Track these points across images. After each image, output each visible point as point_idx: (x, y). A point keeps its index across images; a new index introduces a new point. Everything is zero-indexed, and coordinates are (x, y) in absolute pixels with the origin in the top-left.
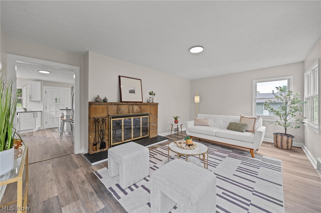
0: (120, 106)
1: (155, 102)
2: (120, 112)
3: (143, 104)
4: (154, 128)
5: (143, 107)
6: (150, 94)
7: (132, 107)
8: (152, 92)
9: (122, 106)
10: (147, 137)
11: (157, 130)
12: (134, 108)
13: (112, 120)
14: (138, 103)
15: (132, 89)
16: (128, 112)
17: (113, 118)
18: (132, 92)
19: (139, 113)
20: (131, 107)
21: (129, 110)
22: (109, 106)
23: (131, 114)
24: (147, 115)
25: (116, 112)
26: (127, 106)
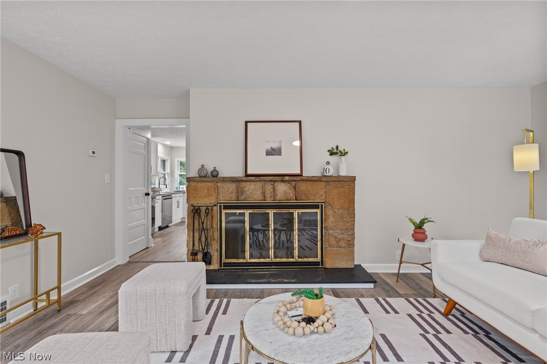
0: (243, 184)
1: (343, 173)
2: (242, 197)
3: (303, 180)
4: (343, 244)
5: (303, 187)
6: (332, 153)
7: (271, 187)
8: (337, 147)
9: (248, 183)
10: (317, 263)
11: (353, 251)
12: (277, 188)
13: (224, 212)
14: (287, 177)
15: (275, 145)
16: (262, 198)
17: (226, 207)
18: (274, 152)
19: (294, 202)
20: (269, 187)
21: (264, 193)
22: (219, 184)
23: (269, 200)
24: (316, 207)
25: (234, 196)
26: (259, 184)
